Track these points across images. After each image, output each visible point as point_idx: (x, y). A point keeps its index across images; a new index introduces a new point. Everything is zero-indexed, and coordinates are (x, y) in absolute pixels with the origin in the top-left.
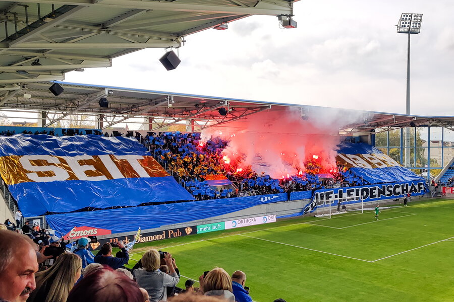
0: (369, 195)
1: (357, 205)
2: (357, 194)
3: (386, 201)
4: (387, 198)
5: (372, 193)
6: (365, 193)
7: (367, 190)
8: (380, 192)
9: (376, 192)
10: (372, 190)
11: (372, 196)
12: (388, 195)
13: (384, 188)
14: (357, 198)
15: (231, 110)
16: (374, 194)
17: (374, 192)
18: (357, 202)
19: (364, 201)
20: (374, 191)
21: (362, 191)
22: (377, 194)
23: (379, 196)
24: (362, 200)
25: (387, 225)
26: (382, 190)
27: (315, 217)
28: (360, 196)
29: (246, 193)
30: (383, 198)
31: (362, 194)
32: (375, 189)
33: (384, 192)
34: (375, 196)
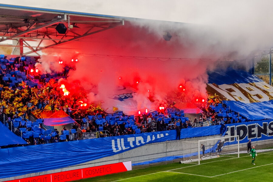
0: (247, 135)
1: (232, 147)
2: (232, 134)
3: (267, 142)
4: (269, 138)
5: (250, 131)
6: (242, 132)
7: (244, 128)
8: (260, 130)
9: (256, 131)
10: (250, 128)
11: (251, 136)
12: (270, 134)
13: (265, 125)
14: (232, 139)
15: (72, 26)
16: (253, 133)
17: (254, 131)
18: (232, 143)
19: (240, 142)
20: (253, 129)
21: (239, 129)
22: (257, 134)
23: (259, 135)
24: (238, 141)
25: (270, 171)
26: (262, 127)
27: (180, 163)
28: (236, 136)
29: (93, 135)
30: (264, 138)
31: (239, 133)
32: (254, 126)
33: (265, 131)
34: (254, 135)
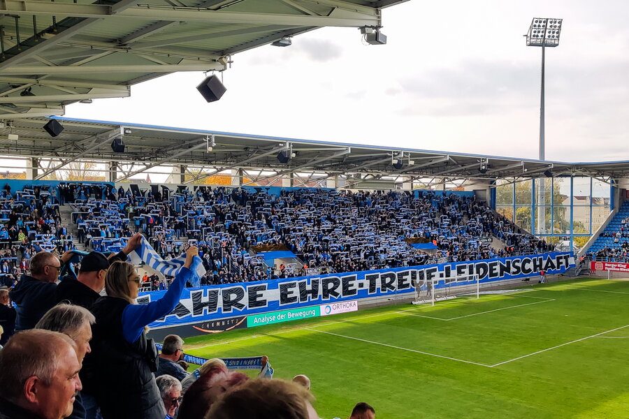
0: (488, 273)
1: (471, 287)
2: (471, 272)
3: (511, 281)
4: (513, 277)
5: (492, 270)
6: (482, 270)
7: (484, 266)
8: (502, 268)
10: (491, 265)
11: (492, 275)
12: (514, 273)
14: (471, 278)
15: (294, 155)
17: (495, 269)
18: (471, 283)
19: (480, 282)
21: (478, 267)
22: (499, 272)
23: (501, 274)
24: (478, 280)
25: (513, 315)
27: (412, 303)
28: (475, 274)
30: (507, 277)
31: (478, 272)
32: (496, 264)
33: (508, 269)
34: (496, 274)
